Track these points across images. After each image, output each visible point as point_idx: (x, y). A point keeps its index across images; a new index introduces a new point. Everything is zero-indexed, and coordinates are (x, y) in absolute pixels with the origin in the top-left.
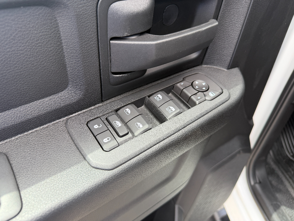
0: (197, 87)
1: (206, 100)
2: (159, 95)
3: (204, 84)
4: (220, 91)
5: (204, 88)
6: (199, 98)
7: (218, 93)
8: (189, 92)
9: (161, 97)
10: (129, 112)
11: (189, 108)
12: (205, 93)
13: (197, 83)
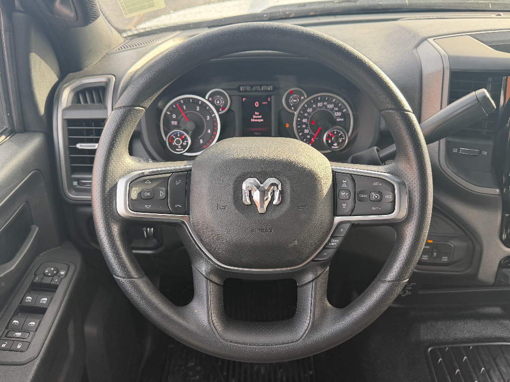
0: (49, 274)
1: (62, 279)
2: (28, 298)
3: (52, 269)
4: (67, 266)
5: (55, 272)
6: (56, 280)
7: (66, 269)
8: (47, 281)
9: (30, 298)
10: (17, 322)
11: (55, 291)
12: (58, 275)
13: (47, 271)
